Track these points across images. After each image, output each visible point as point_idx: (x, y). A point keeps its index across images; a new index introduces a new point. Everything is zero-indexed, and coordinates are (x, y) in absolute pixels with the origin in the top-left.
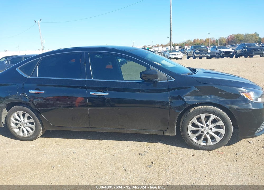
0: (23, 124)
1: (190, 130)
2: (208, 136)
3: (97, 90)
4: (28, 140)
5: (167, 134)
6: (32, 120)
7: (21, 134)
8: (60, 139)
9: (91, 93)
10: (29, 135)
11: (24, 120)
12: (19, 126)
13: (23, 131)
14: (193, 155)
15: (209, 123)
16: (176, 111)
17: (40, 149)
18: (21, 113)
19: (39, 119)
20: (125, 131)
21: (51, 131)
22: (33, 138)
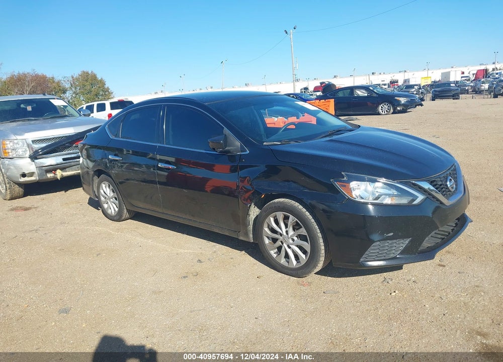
1: (267, 237)
2: (290, 252)
4: (114, 220)
5: (241, 238)
6: (115, 195)
9: (159, 164)
11: (109, 194)
14: (258, 277)
15: (289, 228)
16: (244, 203)
18: (107, 184)
22: (118, 218)
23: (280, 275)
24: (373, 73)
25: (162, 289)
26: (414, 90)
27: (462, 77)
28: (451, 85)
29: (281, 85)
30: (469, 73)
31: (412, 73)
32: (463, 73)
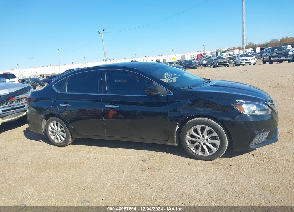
0: (57, 132)
1: (188, 141)
2: (205, 147)
3: (110, 104)
4: (61, 146)
5: (169, 144)
6: (63, 129)
7: (56, 141)
8: (86, 146)
9: (106, 106)
10: (62, 142)
11: (57, 129)
12: (54, 134)
13: (57, 139)
14: (188, 164)
15: (205, 134)
16: (174, 122)
17: (67, 153)
18: (55, 123)
19: (68, 128)
20: (134, 140)
21: (78, 139)
22: (64, 144)
23: (199, 161)
24: (145, 56)
25: (138, 179)
26: (174, 64)
27: (191, 58)
28: (192, 62)
29: (94, 63)
30: (194, 56)
31: (165, 56)
32: (191, 56)
